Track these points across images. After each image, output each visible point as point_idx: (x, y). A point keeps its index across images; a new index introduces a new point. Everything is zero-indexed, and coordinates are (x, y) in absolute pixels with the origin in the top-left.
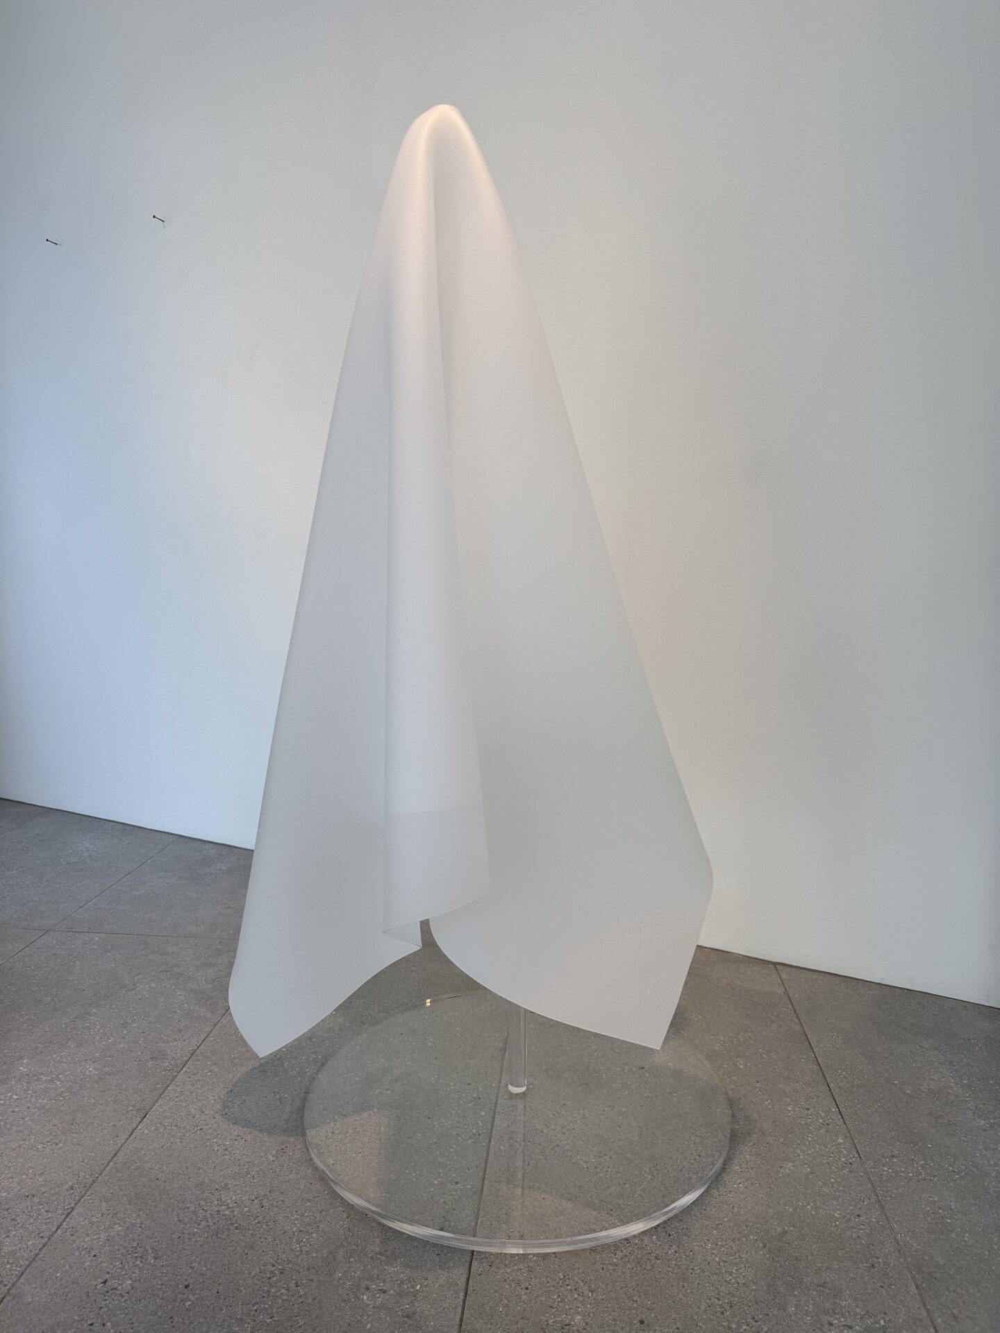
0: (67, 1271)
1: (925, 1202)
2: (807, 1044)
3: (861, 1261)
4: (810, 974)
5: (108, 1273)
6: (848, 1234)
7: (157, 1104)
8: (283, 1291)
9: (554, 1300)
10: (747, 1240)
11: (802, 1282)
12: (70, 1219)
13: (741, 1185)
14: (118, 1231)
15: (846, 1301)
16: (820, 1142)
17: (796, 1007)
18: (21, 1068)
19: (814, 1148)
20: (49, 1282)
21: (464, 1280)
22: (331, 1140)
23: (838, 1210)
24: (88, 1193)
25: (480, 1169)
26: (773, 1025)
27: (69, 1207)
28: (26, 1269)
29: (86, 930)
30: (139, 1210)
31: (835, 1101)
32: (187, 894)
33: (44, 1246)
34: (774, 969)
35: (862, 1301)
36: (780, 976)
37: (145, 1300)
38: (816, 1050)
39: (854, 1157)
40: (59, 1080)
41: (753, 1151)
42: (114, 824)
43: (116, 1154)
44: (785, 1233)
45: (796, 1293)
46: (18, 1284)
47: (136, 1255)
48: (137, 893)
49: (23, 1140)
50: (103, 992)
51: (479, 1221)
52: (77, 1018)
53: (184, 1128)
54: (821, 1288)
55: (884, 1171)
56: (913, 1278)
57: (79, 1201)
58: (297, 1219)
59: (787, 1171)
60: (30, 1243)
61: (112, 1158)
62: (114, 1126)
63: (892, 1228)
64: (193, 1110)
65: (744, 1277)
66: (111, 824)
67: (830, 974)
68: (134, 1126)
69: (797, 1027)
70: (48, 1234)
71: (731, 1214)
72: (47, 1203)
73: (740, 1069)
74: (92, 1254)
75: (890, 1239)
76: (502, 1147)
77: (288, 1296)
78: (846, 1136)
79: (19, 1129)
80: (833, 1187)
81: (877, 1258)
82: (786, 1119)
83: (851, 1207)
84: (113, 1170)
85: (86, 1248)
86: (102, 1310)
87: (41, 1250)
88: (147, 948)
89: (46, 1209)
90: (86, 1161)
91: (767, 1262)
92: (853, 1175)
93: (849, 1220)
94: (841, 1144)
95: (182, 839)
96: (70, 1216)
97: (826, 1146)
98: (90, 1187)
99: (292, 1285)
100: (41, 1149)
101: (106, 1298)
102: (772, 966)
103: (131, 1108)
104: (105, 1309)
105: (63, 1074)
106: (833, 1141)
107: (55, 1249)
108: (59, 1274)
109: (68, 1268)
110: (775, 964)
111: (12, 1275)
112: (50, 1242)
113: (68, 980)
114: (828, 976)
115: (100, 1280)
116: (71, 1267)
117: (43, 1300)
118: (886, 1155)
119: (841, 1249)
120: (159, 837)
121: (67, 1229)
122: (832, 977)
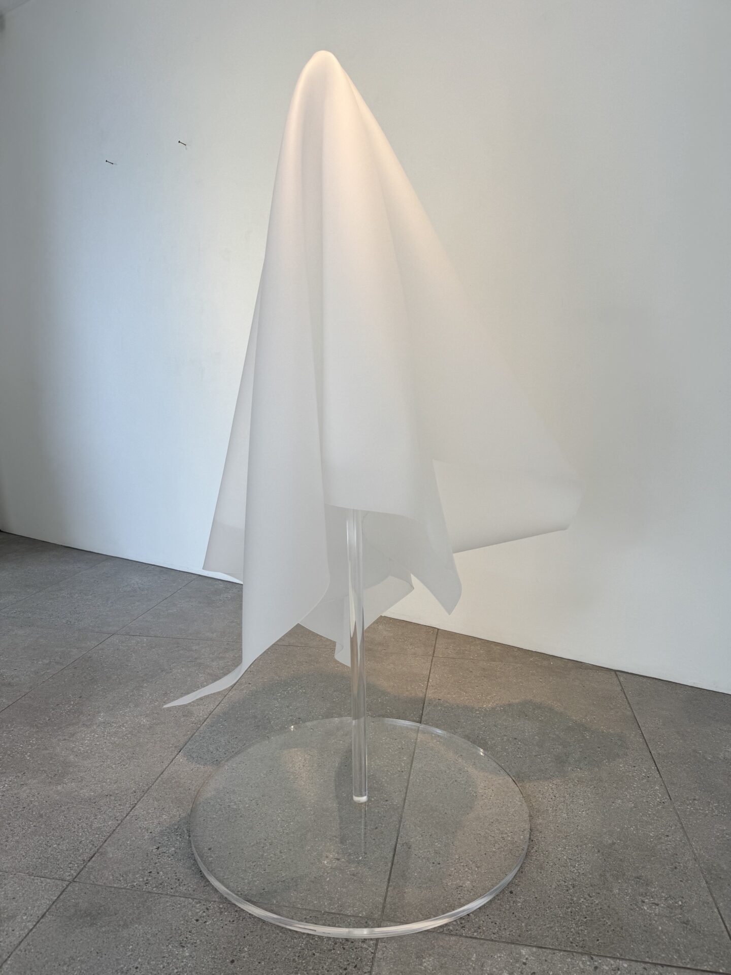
0: (133, 841)
1: (716, 830)
2: (636, 725)
3: (668, 864)
4: (641, 679)
5: (160, 843)
6: (659, 847)
7: (188, 744)
8: (272, 855)
9: (452, 871)
10: (586, 847)
11: (624, 875)
12: (135, 810)
13: (584, 812)
14: (165, 819)
15: (655, 888)
16: (642, 788)
17: (629, 700)
18: (100, 719)
19: (638, 792)
20: (123, 847)
21: (391, 855)
22: (302, 770)
23: (653, 831)
24: (146, 795)
25: (402, 793)
26: (612, 711)
27: (134, 803)
28: (107, 838)
29: (138, 634)
30: (178, 807)
31: (655, 763)
32: (205, 612)
33: (118, 825)
34: (615, 675)
35: (667, 889)
36: (619, 680)
37: (184, 860)
38: (643, 729)
39: (666, 798)
40: (124, 726)
41: (593, 791)
42: (155, 567)
43: (162, 773)
44: (614, 844)
45: (620, 881)
46: (103, 846)
47: (177, 833)
48: (171, 611)
49: (103, 762)
50: (150, 673)
51: (401, 825)
52: (134, 689)
53: (206, 759)
54: (637, 879)
55: (688, 808)
56: (704, 877)
57: (140, 800)
58: (281, 813)
59: (617, 805)
60: (110, 823)
61: (160, 775)
62: (160, 756)
63: (691, 845)
64: (211, 748)
65: (583, 869)
66: (153, 567)
67: (656, 679)
68: (174, 757)
69: (629, 713)
70: (121, 818)
71: (576, 830)
72: (120, 800)
73: (587, 739)
74: (149, 831)
75: (689, 852)
76: (418, 780)
77: (275, 858)
78: (661, 785)
79: (100, 755)
80: (650, 816)
81: (679, 863)
82: (619, 772)
83: (662, 831)
84: (161, 783)
85: (145, 828)
86: (157, 864)
87: (117, 827)
88: (178, 647)
89: (119, 803)
90: (143, 776)
91: (600, 861)
92: (665, 810)
93: (660, 838)
94: (657, 790)
95: (200, 577)
96: (134, 808)
97: (646, 791)
98: (146, 792)
99: (278, 852)
100: (114, 768)
101: (159, 857)
102: (613, 673)
103: (171, 746)
104: (159, 864)
105: (126, 723)
106: (652, 788)
107: (126, 827)
108: (128, 842)
109: (134, 839)
110: (616, 671)
111: (99, 841)
112: (122, 823)
113: (127, 665)
114: (654, 680)
115: (155, 847)
116: (136, 838)
117: (120, 856)
118: (690, 798)
119: (653, 856)
120: (185, 576)
121: (133, 816)
122: (657, 681)
